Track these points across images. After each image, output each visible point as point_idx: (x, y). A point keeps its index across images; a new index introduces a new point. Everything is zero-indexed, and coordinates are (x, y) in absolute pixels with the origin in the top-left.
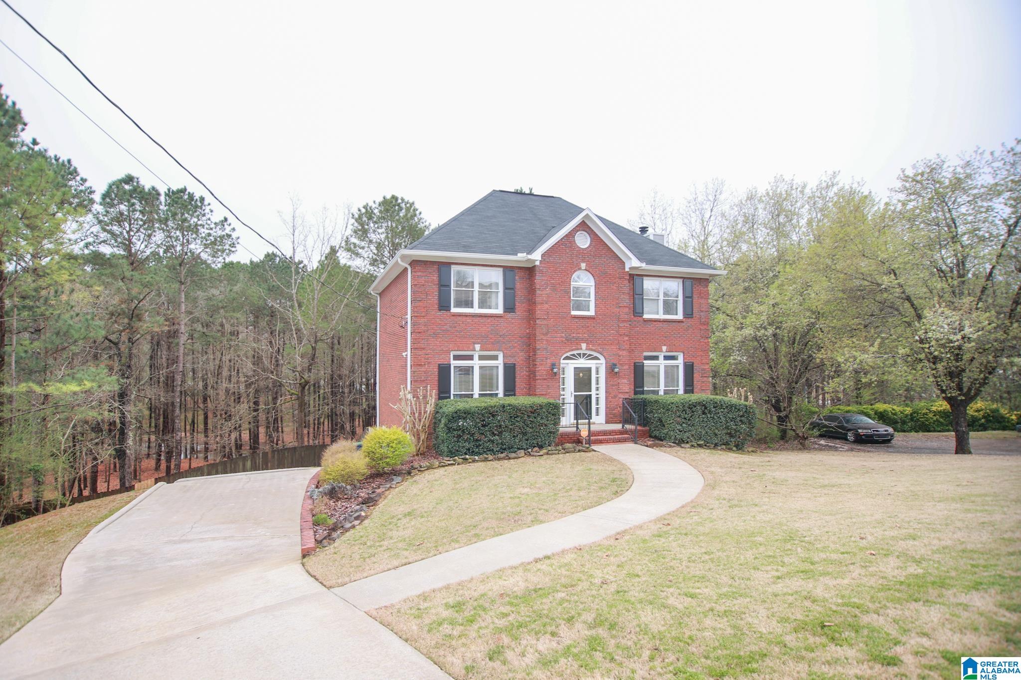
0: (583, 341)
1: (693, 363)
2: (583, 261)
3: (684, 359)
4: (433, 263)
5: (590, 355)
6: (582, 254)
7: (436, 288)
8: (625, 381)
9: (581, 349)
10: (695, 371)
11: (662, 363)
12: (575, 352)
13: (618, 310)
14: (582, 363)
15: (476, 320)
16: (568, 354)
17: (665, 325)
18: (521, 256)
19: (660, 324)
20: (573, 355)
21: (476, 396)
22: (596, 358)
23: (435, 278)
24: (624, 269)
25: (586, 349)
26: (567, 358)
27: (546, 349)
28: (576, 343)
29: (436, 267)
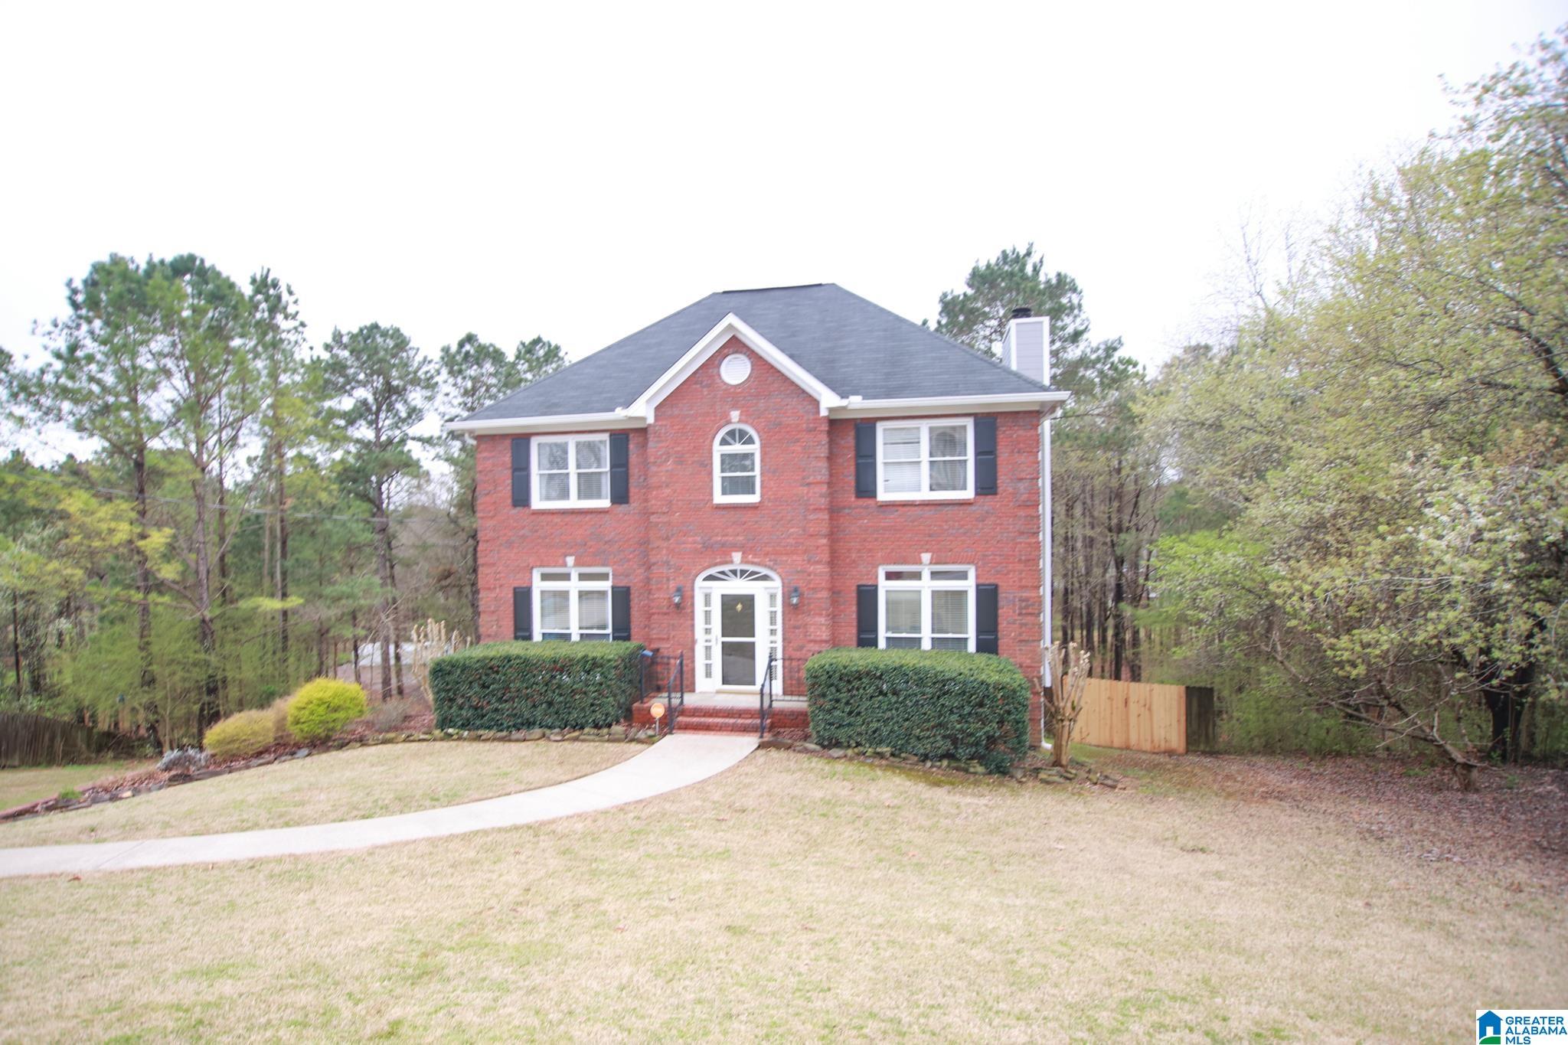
0: (736, 547)
1: (996, 586)
2: (735, 407)
3: (977, 577)
4: (503, 437)
5: (753, 573)
6: (735, 396)
7: (508, 472)
8: (823, 620)
9: (732, 562)
10: (1001, 603)
11: (926, 586)
12: (726, 568)
13: (805, 489)
14: (738, 587)
15: (567, 519)
16: (713, 571)
17: (928, 512)
18: (620, 413)
19: (918, 511)
20: (723, 573)
21: (575, 638)
22: (765, 578)
23: (507, 458)
24: (818, 412)
25: (742, 562)
26: (710, 578)
27: (667, 563)
28: (722, 553)
29: (508, 442)
